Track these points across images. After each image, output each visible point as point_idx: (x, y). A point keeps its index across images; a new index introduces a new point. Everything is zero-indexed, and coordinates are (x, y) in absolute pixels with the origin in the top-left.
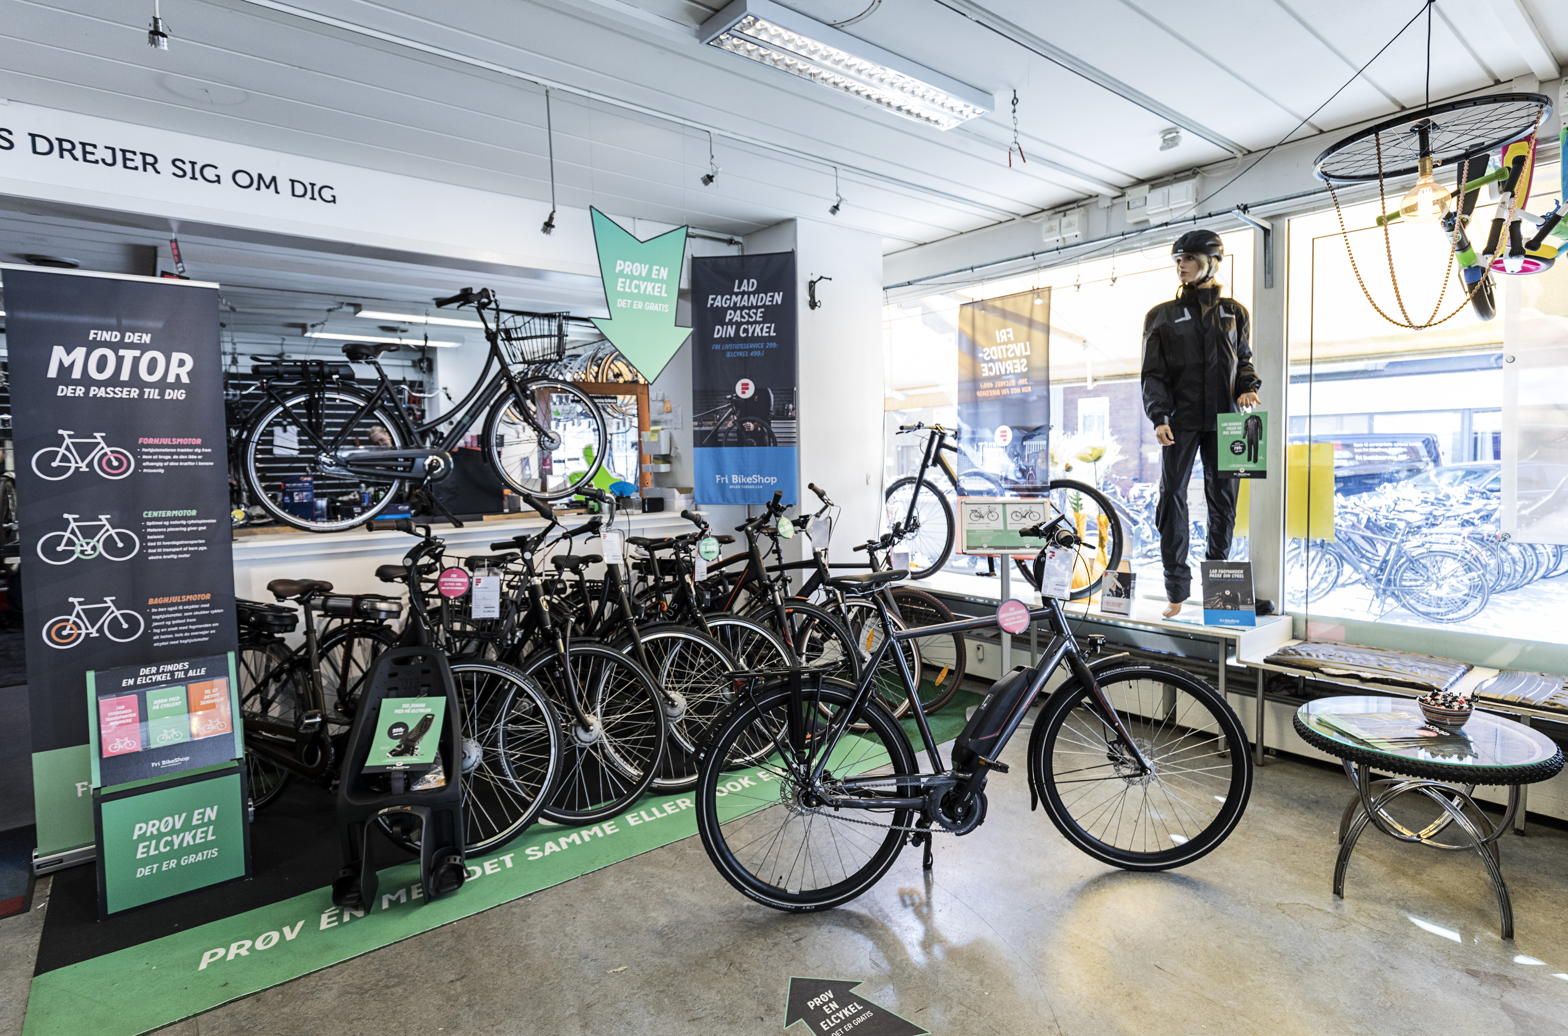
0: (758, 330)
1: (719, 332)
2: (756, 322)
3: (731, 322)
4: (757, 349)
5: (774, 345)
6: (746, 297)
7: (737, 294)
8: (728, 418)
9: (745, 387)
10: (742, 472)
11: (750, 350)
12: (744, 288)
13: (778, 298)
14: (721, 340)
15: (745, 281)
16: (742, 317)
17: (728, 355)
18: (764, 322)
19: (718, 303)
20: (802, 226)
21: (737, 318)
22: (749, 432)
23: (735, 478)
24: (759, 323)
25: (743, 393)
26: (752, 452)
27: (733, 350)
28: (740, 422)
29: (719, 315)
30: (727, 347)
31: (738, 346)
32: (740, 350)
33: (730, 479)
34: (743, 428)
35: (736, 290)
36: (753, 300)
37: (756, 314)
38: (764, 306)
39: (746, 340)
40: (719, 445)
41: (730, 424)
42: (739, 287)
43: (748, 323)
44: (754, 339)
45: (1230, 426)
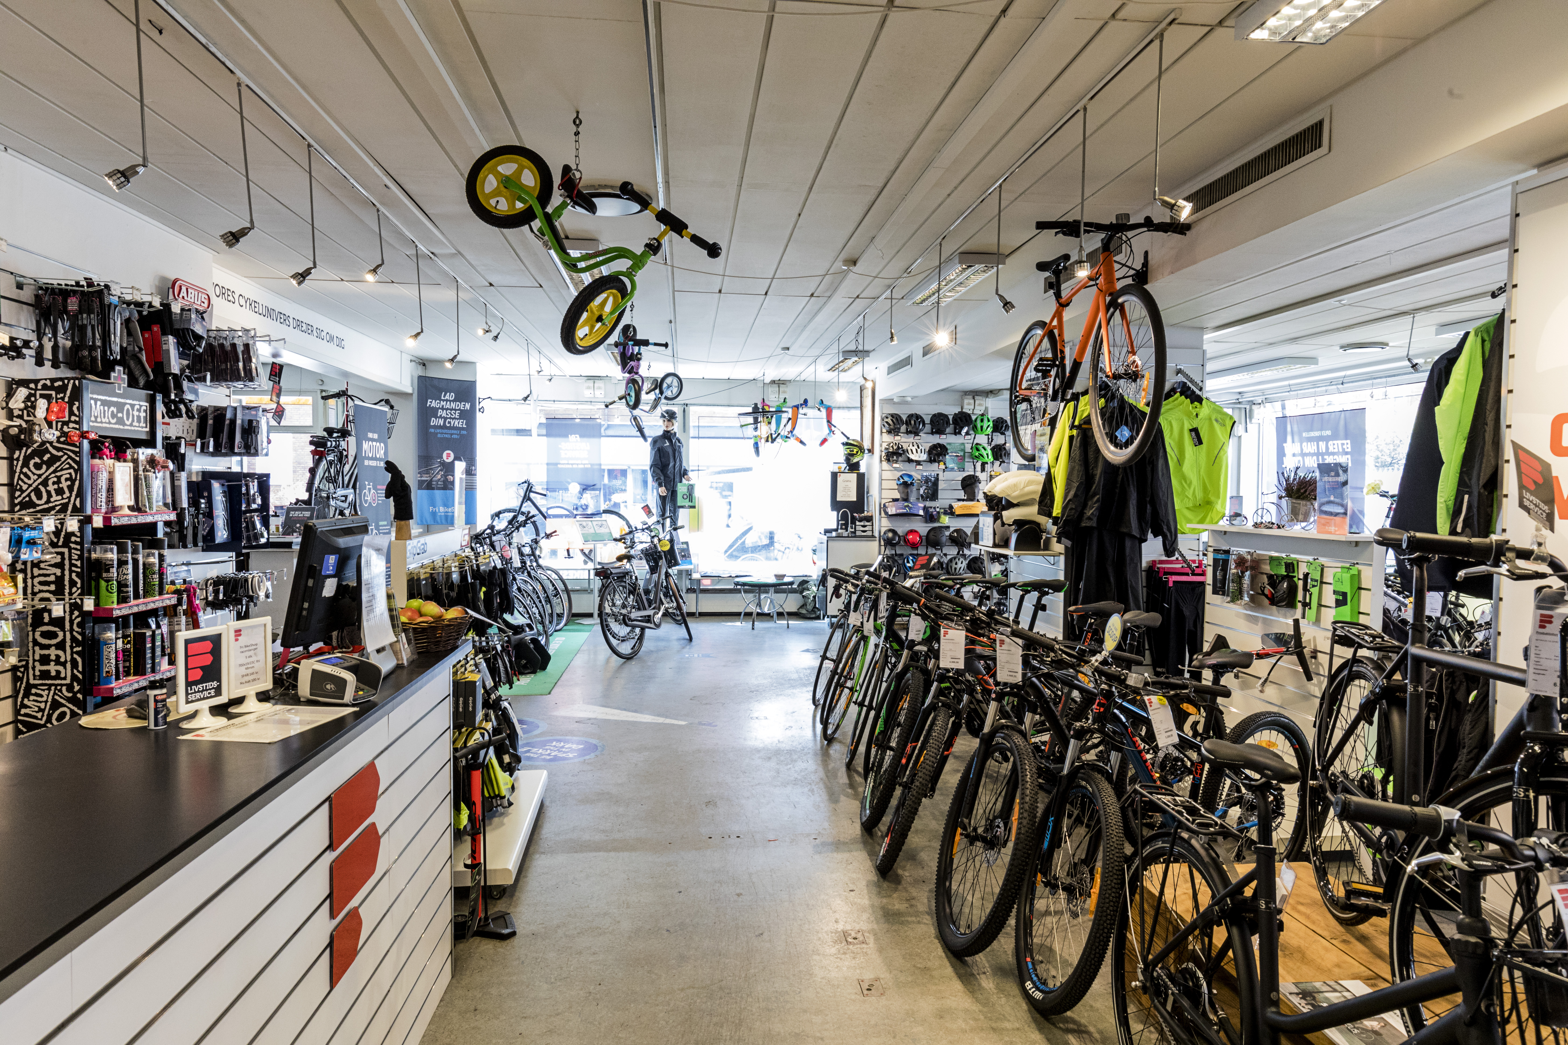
0: (457, 423)
1: (434, 422)
2: (455, 418)
3: (441, 417)
4: (456, 434)
5: (464, 432)
6: (448, 403)
7: (444, 401)
8: (438, 473)
9: (448, 455)
10: (445, 506)
11: (452, 435)
12: (447, 397)
13: (468, 406)
14: (435, 427)
15: (448, 394)
16: (447, 414)
17: (439, 436)
18: (460, 419)
19: (433, 405)
20: (479, 367)
21: (444, 415)
22: (450, 483)
23: (442, 509)
24: (458, 419)
25: (447, 459)
27: (442, 434)
28: (445, 476)
29: (434, 412)
30: (438, 431)
31: (445, 431)
32: (446, 434)
33: (439, 509)
34: (447, 480)
35: (442, 398)
36: (453, 405)
37: (455, 414)
38: (460, 409)
39: (450, 428)
40: (433, 489)
41: (439, 477)
42: (444, 397)
43: (451, 418)
44: (454, 428)
45: (681, 489)
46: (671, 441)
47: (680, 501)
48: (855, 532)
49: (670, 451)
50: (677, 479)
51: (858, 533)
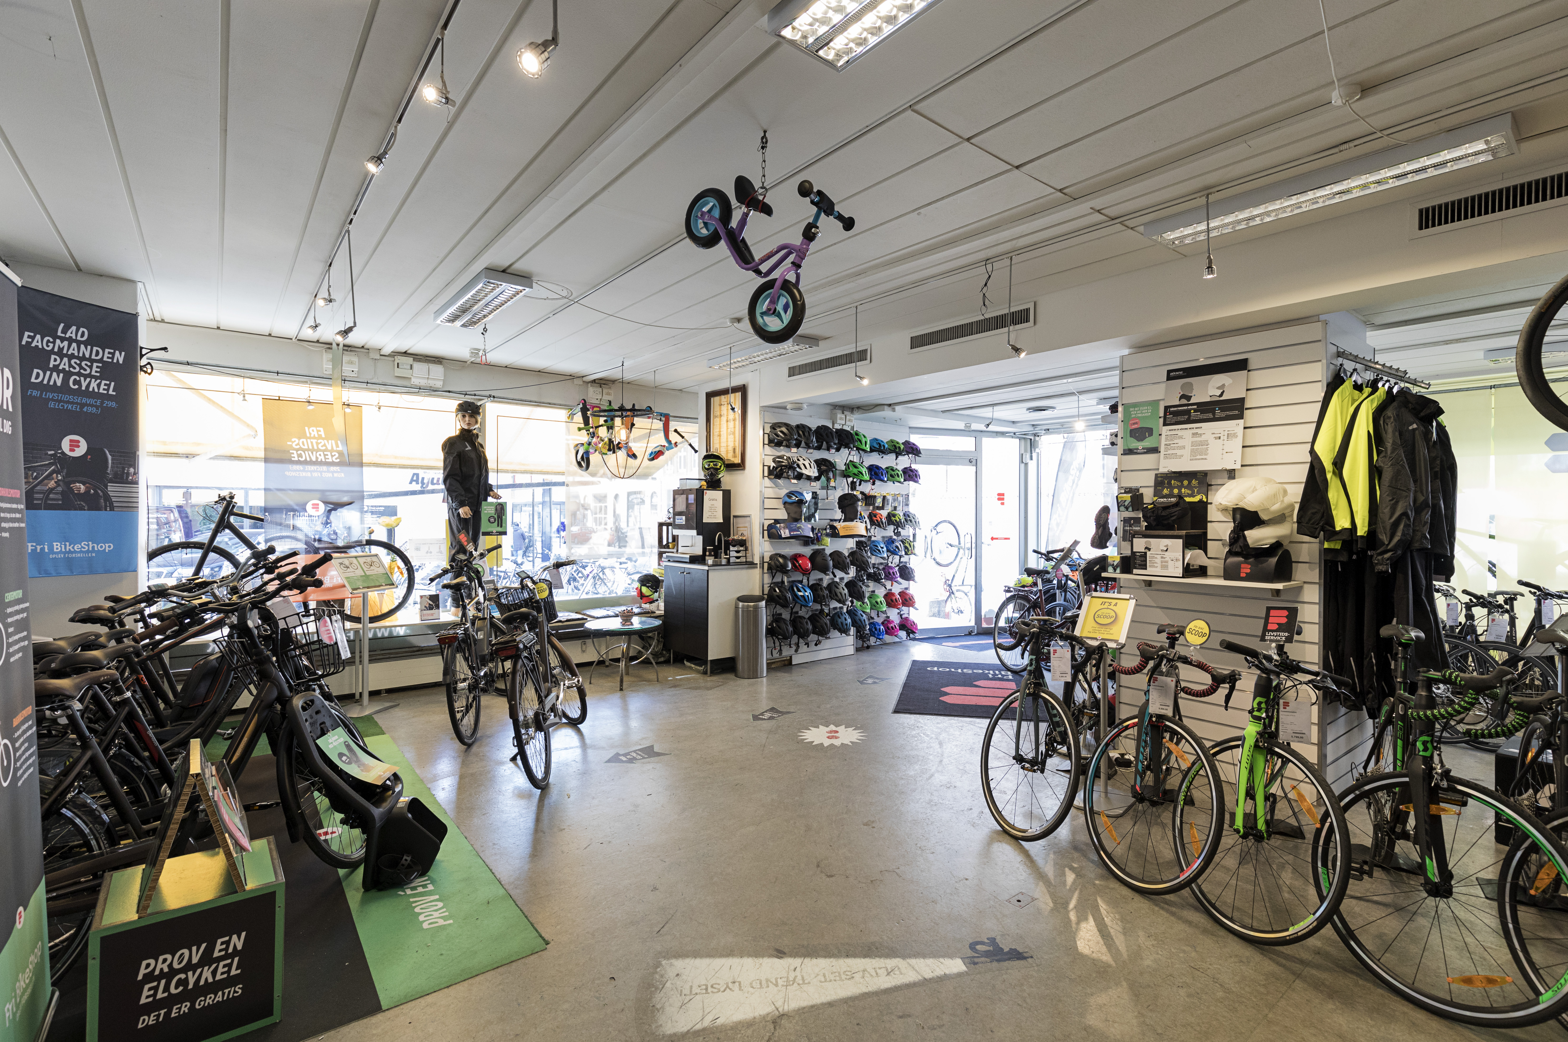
0: (94, 384)
1: (40, 376)
2: (90, 376)
3: (56, 369)
4: (92, 406)
5: (113, 404)
6: (74, 345)
7: (62, 340)
8: (49, 477)
9: (74, 445)
10: (65, 539)
11: (83, 405)
12: (72, 332)
13: (120, 357)
14: (42, 387)
15: (74, 328)
16: (70, 366)
17: (52, 405)
18: (101, 378)
19: (36, 344)
20: (143, 289)
21: (64, 365)
22: (79, 494)
23: (57, 546)
24: (96, 378)
25: (72, 450)
26: (81, 517)
27: (60, 401)
28: (67, 483)
29: (39, 356)
30: (50, 395)
31: (65, 398)
32: (68, 402)
33: (51, 548)
34: (72, 490)
35: (59, 334)
36: (85, 351)
37: (91, 367)
38: (101, 361)
39: (79, 392)
40: (39, 505)
41: (52, 484)
42: (64, 331)
43: (79, 374)
44: (87, 393)
45: (488, 508)
46: (473, 444)
47: (485, 526)
48: (728, 560)
49: (473, 455)
50: (482, 497)
51: (732, 560)
